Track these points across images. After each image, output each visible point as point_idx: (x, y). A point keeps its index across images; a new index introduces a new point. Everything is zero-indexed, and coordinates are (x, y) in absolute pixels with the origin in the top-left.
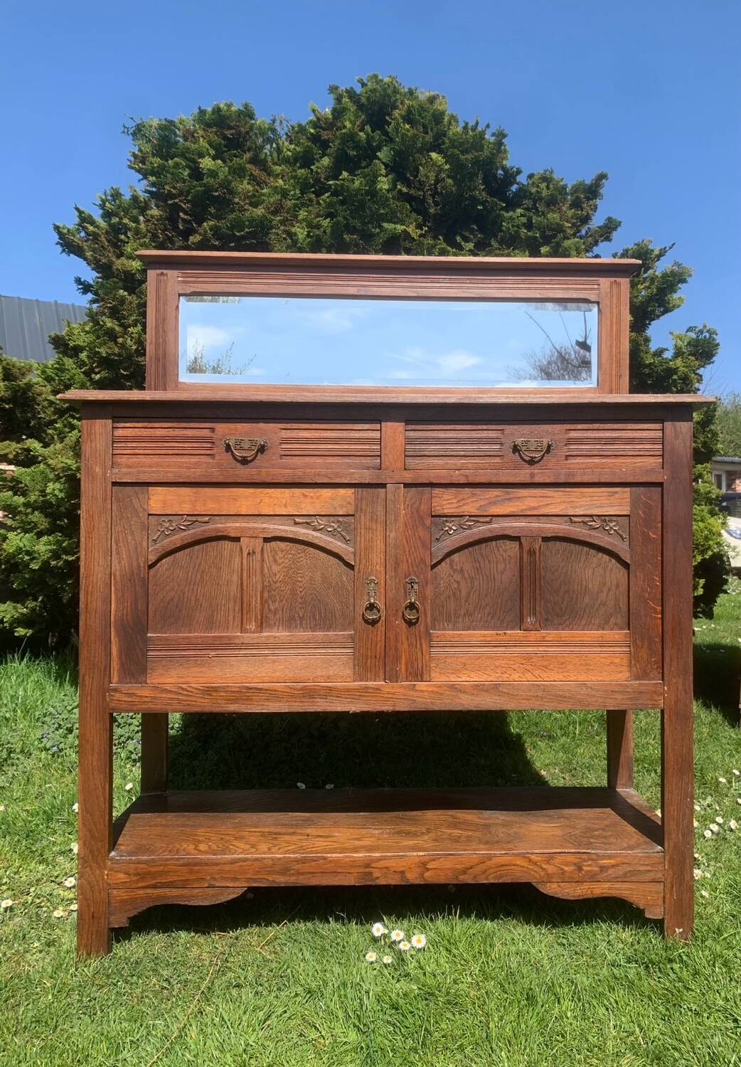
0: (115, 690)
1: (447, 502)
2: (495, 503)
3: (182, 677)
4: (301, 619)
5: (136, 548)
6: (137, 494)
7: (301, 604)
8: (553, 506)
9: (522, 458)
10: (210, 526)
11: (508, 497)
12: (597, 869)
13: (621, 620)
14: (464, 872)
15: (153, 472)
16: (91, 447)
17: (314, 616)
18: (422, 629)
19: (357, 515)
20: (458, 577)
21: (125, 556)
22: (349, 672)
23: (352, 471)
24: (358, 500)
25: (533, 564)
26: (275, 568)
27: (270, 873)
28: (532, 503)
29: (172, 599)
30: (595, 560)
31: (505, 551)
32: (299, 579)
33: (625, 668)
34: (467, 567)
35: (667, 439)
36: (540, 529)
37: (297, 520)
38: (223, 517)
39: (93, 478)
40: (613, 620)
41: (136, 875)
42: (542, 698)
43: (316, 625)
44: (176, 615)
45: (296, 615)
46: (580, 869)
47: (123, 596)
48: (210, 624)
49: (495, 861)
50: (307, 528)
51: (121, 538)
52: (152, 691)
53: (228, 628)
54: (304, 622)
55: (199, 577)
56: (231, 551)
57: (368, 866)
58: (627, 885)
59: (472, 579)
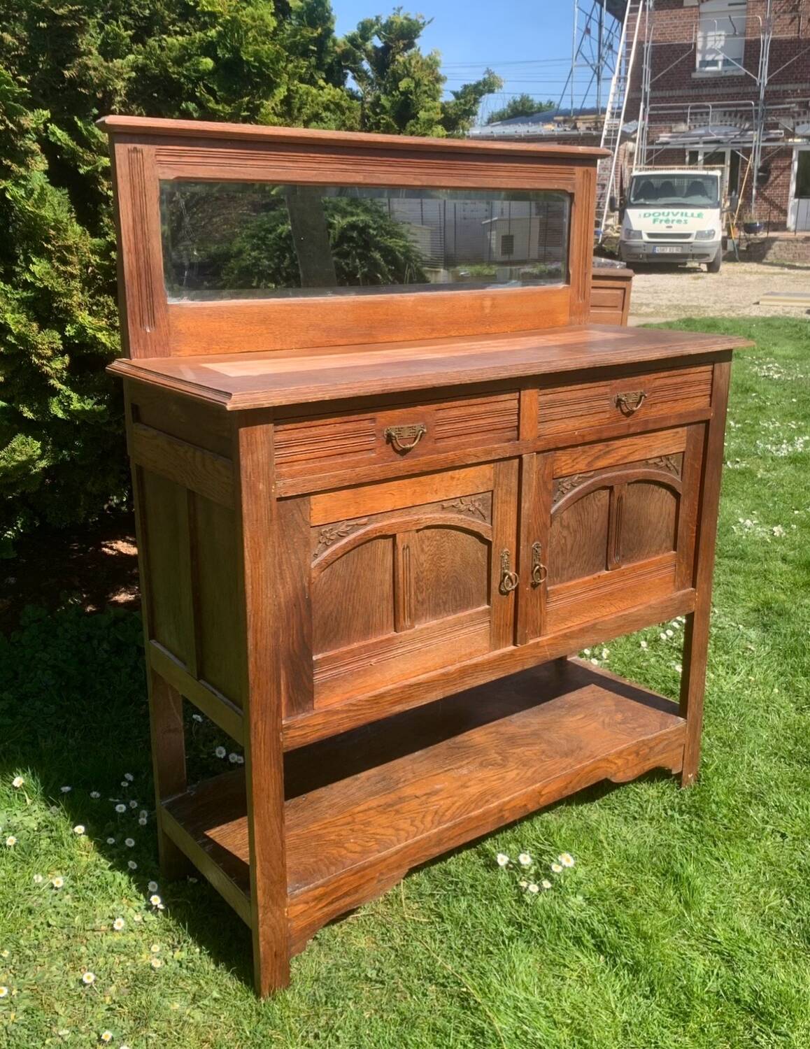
0: (289, 728)
1: (565, 463)
2: (598, 458)
3: (347, 693)
4: (445, 603)
5: (300, 568)
6: (299, 507)
7: (444, 588)
8: (637, 453)
9: (622, 410)
10: (369, 528)
11: (607, 449)
12: (647, 750)
13: (669, 543)
14: (566, 788)
15: (319, 479)
16: (253, 460)
17: (455, 598)
18: (542, 589)
19: (495, 491)
20: (565, 533)
21: (288, 580)
22: (486, 645)
23: (496, 446)
24: (497, 475)
25: (620, 509)
26: (423, 558)
27: (426, 849)
28: (624, 452)
29: (331, 613)
30: (657, 495)
31: (599, 501)
32: (443, 564)
33: (672, 584)
34: (573, 523)
35: (715, 378)
36: (627, 476)
37: (445, 504)
38: (379, 515)
39: (256, 496)
40: (664, 545)
41: (313, 900)
42: (623, 626)
43: (456, 607)
44: (335, 631)
45: (441, 601)
46: (638, 754)
47: (288, 622)
48: (367, 630)
49: (586, 770)
50: (451, 511)
51: (284, 560)
52: (325, 716)
53: (383, 628)
54: (447, 606)
55: (355, 583)
56: (384, 547)
57: (501, 811)
58: (664, 755)
59: (575, 531)
